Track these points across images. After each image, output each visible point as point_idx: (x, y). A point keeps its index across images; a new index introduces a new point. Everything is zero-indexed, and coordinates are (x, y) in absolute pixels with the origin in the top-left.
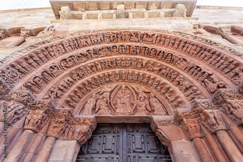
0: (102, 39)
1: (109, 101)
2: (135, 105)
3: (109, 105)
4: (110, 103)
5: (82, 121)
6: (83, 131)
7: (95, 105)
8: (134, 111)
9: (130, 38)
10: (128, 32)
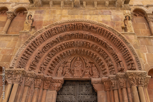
0: (65, 29)
1: (70, 69)
2: (84, 71)
3: (70, 71)
4: (71, 70)
5: (57, 81)
6: (59, 86)
7: (63, 71)
8: (83, 75)
9: (83, 28)
10: (81, 24)
